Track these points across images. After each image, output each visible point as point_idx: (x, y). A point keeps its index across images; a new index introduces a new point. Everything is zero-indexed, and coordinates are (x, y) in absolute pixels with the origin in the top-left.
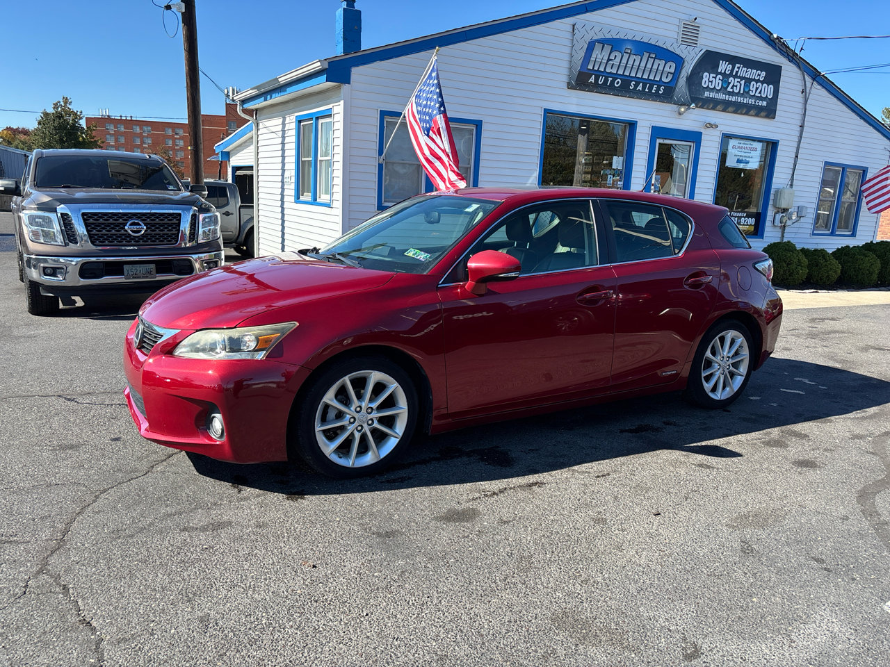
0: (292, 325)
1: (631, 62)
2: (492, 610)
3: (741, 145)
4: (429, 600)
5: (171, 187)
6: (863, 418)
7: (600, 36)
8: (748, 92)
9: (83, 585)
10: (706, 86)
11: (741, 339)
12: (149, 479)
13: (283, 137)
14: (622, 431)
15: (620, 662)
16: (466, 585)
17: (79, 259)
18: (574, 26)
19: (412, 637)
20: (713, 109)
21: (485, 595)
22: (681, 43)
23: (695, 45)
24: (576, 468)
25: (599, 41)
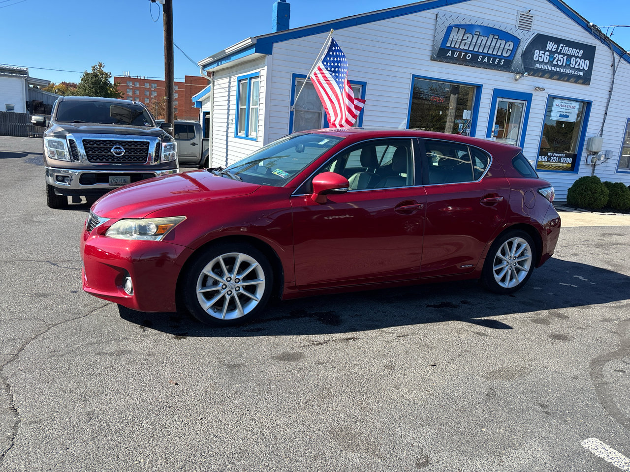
0: (182, 218)
1: (479, 41)
2: (290, 422)
3: (562, 104)
4: (248, 412)
5: (147, 124)
6: (617, 307)
7: (457, 22)
8: (569, 65)
9: (20, 385)
10: (537, 60)
11: (525, 245)
12: (87, 319)
13: (229, 91)
14: (428, 306)
15: (368, 465)
16: (278, 404)
17: (80, 171)
18: (437, 15)
19: (227, 436)
20: (542, 76)
21: (289, 412)
22: (518, 28)
23: (529, 30)
24: (385, 329)
25: (455, 26)
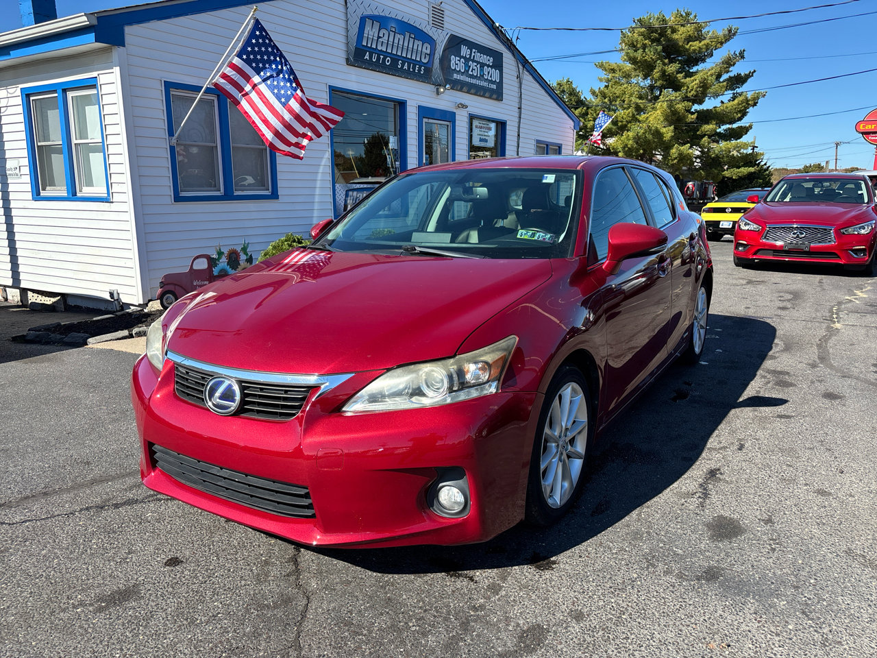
1: (396, 41)
3: (481, 125)
7: (369, 13)
8: (483, 76)
10: (454, 68)
11: (704, 295)
20: (461, 90)
22: (432, 25)
23: (442, 28)
25: (369, 17)
